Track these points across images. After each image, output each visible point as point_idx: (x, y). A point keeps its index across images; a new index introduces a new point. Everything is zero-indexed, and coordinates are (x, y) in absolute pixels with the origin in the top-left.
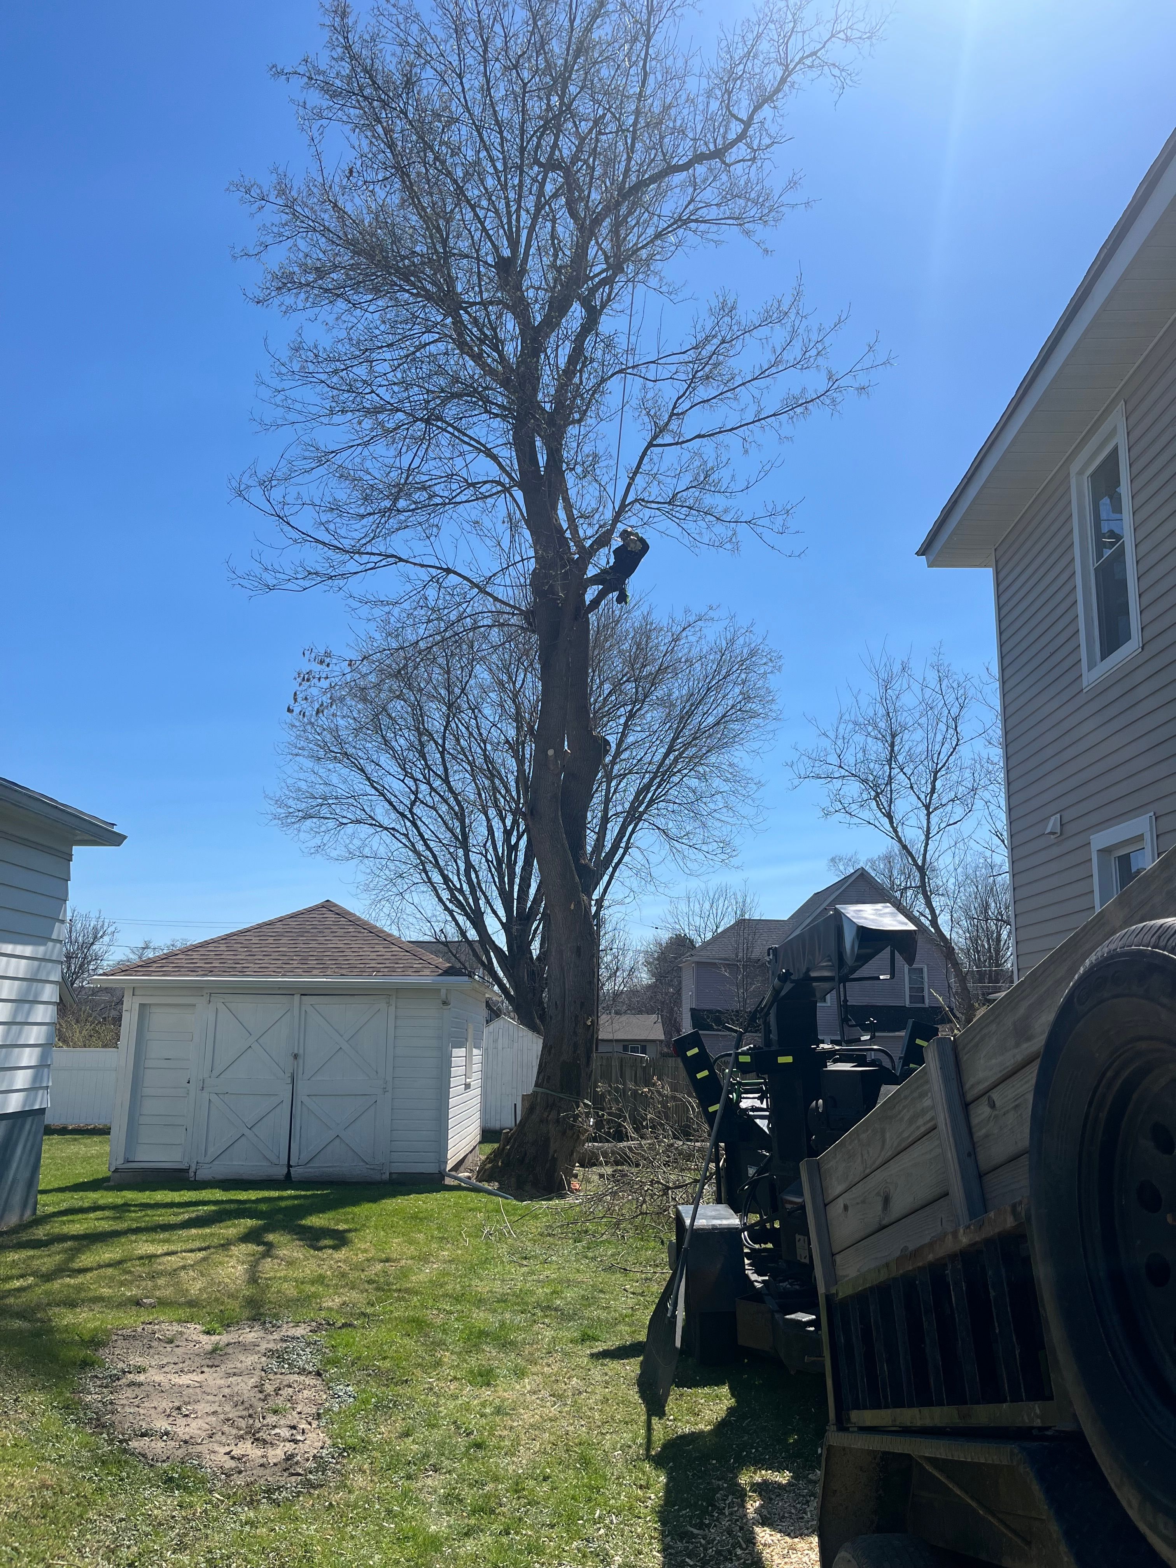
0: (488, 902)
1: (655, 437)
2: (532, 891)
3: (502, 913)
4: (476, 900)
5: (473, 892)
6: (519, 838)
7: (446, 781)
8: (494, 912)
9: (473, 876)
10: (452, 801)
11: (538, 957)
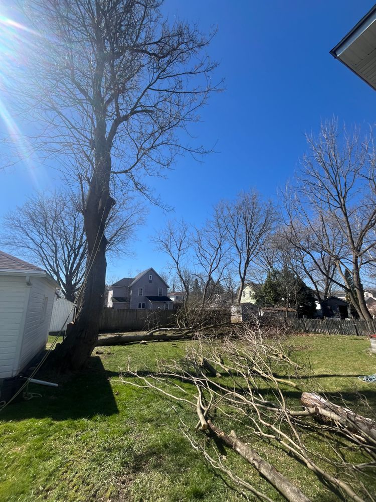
0: (61, 269)
1: (150, 85)
2: (74, 268)
3: (65, 272)
4: (57, 268)
5: (57, 266)
6: (72, 254)
7: (52, 236)
8: (63, 272)
9: (57, 262)
10: (53, 242)
11: (74, 284)
